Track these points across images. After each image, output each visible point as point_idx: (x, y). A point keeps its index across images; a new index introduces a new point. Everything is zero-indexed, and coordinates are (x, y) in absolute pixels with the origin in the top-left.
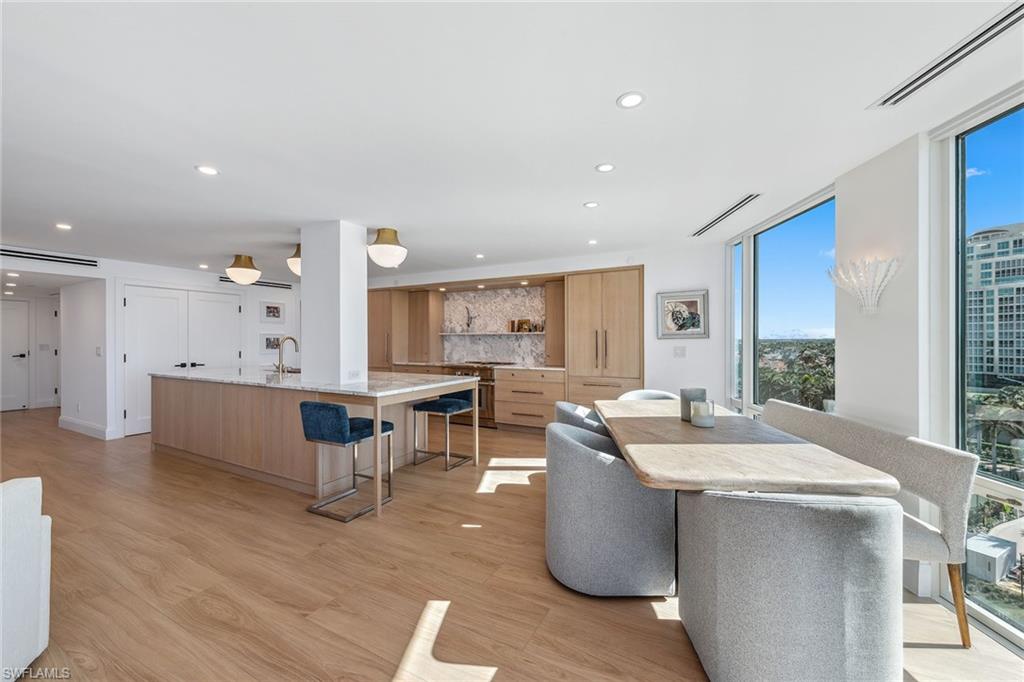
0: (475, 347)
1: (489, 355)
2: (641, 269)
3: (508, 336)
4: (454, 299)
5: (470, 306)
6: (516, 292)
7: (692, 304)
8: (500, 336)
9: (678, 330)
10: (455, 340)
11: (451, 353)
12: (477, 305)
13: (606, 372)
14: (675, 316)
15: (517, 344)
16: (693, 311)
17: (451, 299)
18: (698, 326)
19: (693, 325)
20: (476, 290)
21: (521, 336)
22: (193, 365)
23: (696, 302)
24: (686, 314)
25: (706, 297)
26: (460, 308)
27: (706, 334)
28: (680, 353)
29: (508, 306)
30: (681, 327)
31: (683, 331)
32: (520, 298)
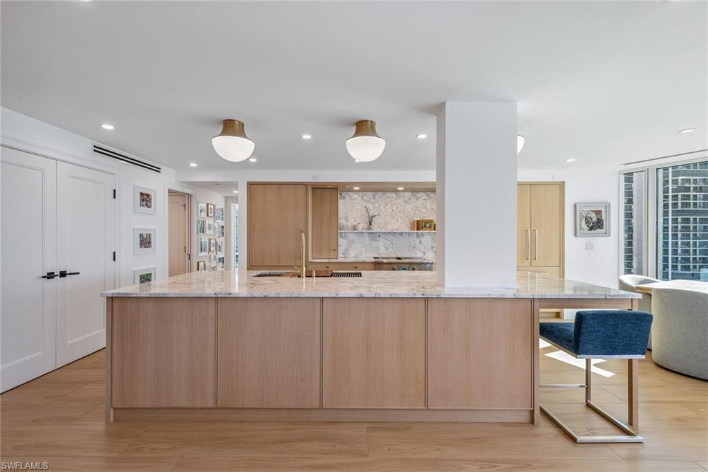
0: (374, 244)
1: (389, 251)
2: (562, 185)
3: (409, 234)
4: (351, 198)
5: (369, 206)
6: (418, 195)
7: (598, 212)
8: (401, 234)
9: (589, 230)
10: (352, 236)
11: (347, 250)
12: (377, 205)
13: (534, 263)
14: (588, 220)
15: (418, 240)
16: (599, 217)
17: (347, 198)
18: (602, 228)
19: (599, 227)
20: (396, 191)
21: (422, 234)
22: (63, 274)
23: (601, 211)
24: (595, 219)
25: (608, 206)
26: (357, 206)
27: (607, 234)
28: (589, 247)
29: (409, 207)
30: (591, 229)
31: (593, 232)
32: (420, 202)
